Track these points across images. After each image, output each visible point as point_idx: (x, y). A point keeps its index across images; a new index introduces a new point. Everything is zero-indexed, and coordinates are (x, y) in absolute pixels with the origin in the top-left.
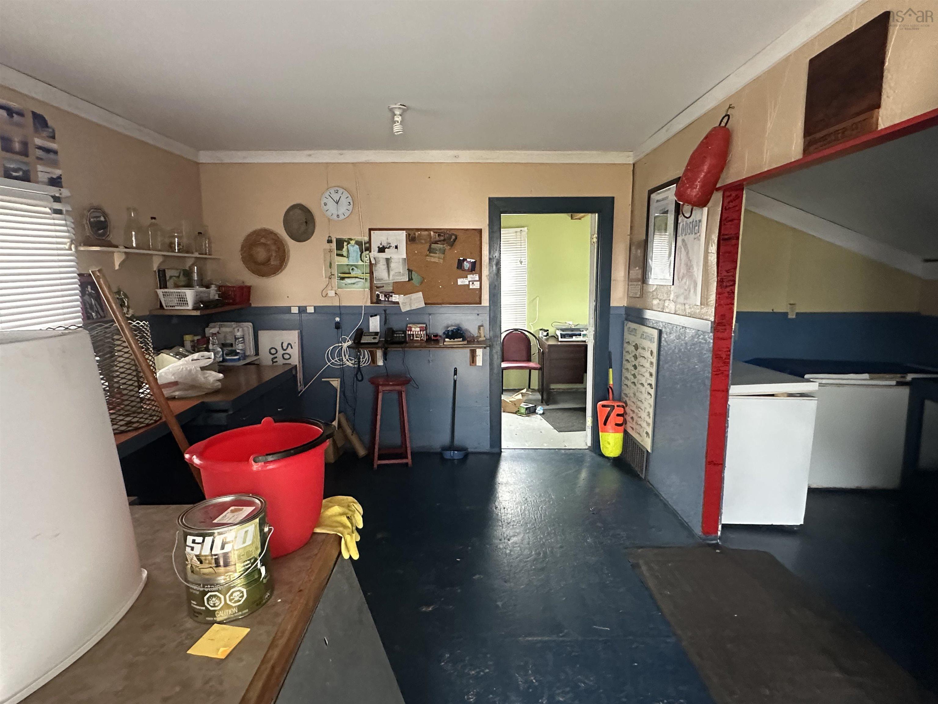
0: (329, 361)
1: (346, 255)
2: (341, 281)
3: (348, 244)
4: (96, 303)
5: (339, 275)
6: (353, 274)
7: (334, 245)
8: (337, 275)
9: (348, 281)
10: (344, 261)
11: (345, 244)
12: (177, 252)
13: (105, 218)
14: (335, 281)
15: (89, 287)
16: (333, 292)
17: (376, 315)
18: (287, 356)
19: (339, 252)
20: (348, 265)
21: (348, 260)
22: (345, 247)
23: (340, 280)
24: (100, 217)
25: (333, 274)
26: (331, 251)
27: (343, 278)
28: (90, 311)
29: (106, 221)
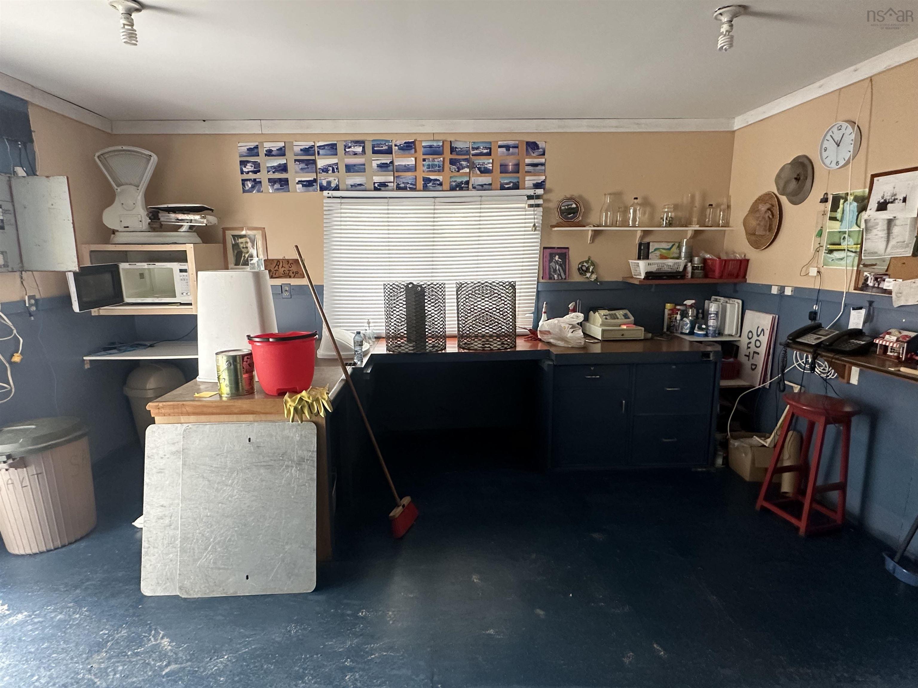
0: (797, 361)
1: (840, 219)
2: (829, 255)
3: (845, 202)
4: (560, 268)
5: (828, 246)
6: (844, 245)
7: (829, 204)
8: (826, 246)
9: (836, 255)
10: (836, 226)
11: (842, 201)
12: (665, 227)
13: (576, 205)
14: (823, 253)
15: (557, 256)
16: (816, 270)
17: (861, 308)
18: (758, 344)
19: (834, 215)
20: (840, 232)
21: (841, 225)
22: (841, 206)
23: (827, 253)
24: (572, 205)
25: (821, 245)
26: (824, 214)
27: (831, 251)
28: (553, 274)
29: (577, 207)
